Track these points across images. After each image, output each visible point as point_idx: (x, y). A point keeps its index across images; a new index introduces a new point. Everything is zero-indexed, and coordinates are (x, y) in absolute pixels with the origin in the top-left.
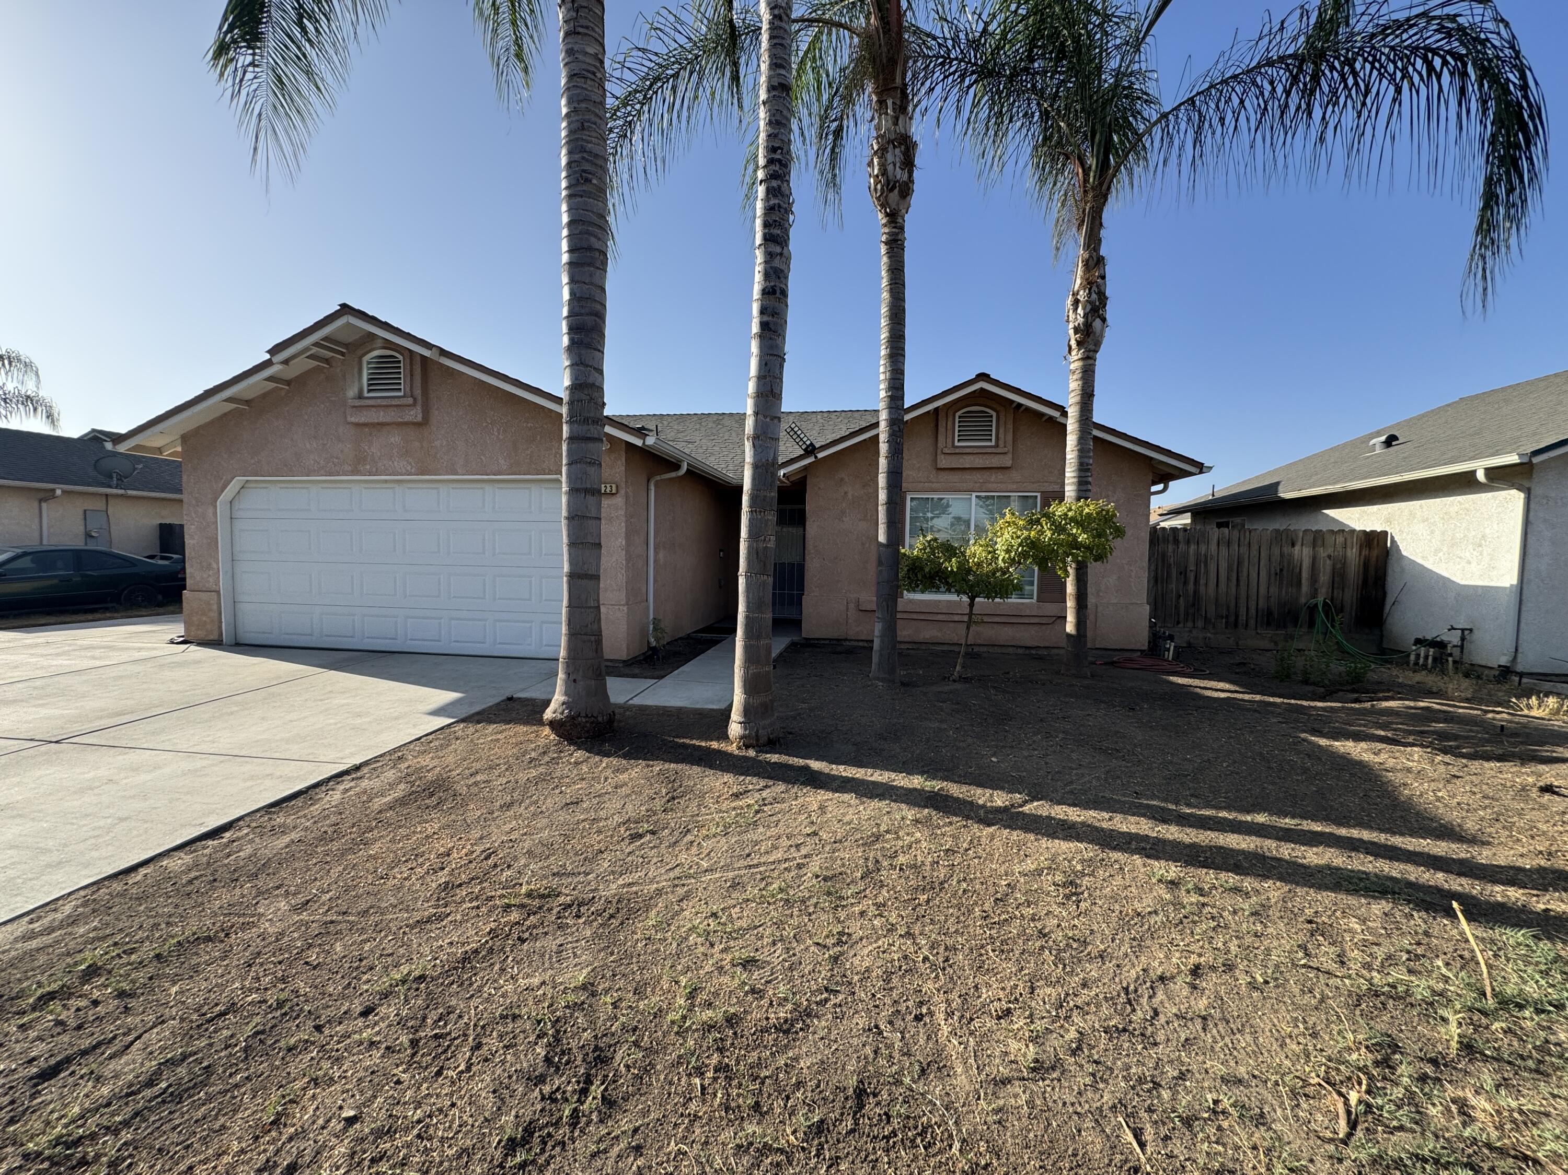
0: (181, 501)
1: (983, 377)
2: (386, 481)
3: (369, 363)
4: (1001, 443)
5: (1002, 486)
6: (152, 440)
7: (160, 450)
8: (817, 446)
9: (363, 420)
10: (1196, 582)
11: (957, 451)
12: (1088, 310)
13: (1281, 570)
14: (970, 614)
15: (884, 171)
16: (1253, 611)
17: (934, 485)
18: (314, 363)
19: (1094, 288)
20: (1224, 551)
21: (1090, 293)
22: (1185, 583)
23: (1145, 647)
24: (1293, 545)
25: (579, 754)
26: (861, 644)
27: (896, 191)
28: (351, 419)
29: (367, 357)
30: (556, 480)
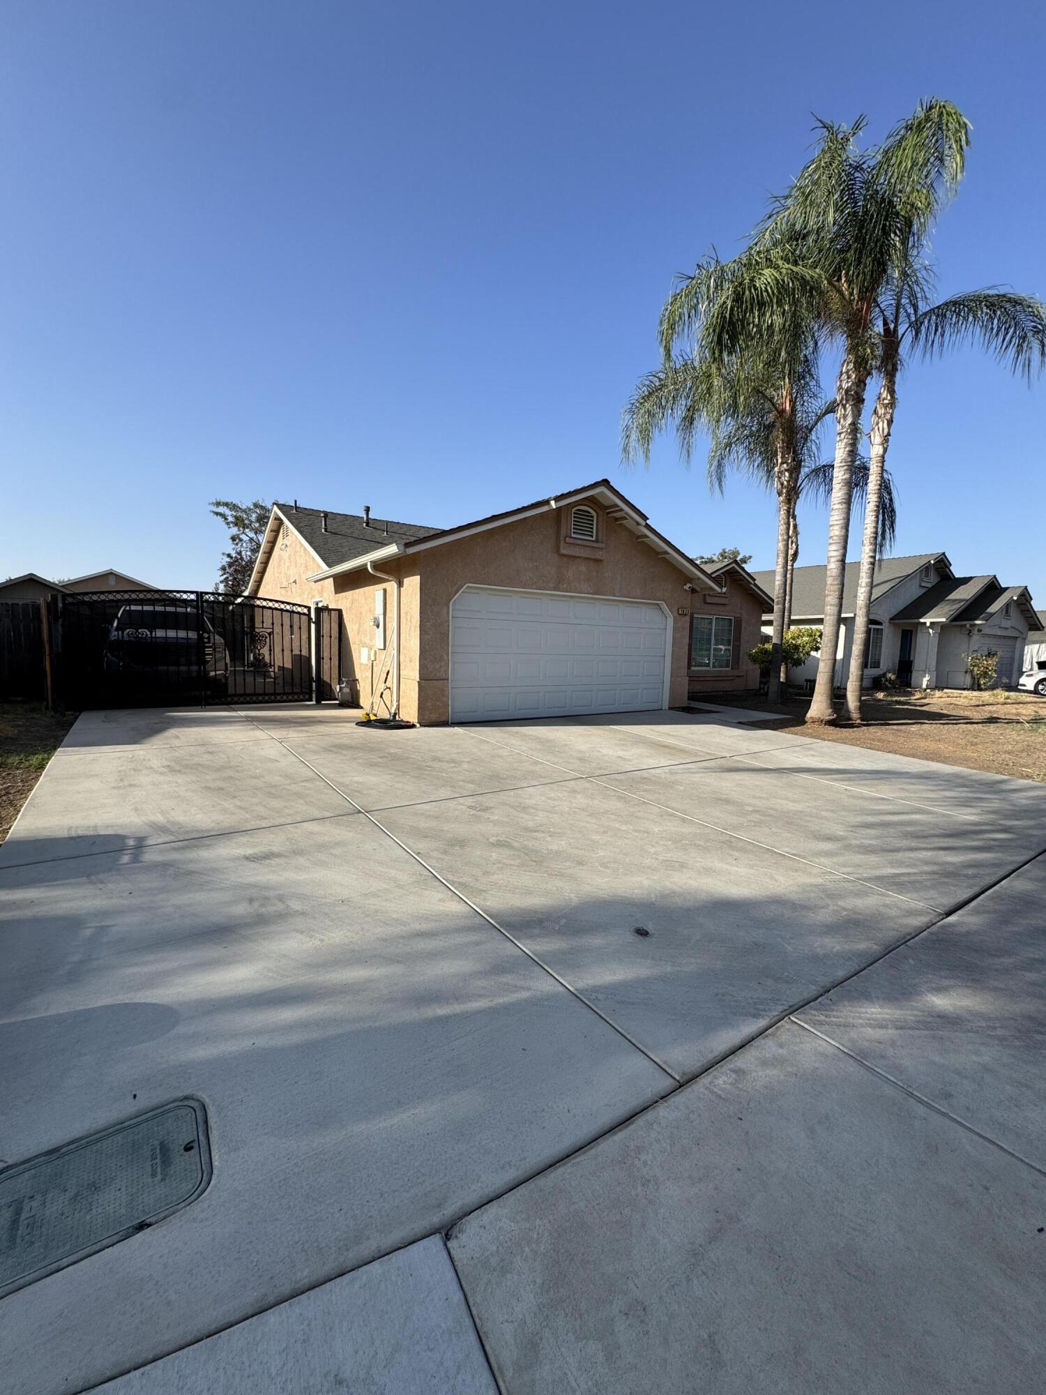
2: (565, 596)
3: (574, 513)
5: (724, 613)
9: (570, 553)
28: (563, 551)
29: (573, 510)
30: (658, 604)
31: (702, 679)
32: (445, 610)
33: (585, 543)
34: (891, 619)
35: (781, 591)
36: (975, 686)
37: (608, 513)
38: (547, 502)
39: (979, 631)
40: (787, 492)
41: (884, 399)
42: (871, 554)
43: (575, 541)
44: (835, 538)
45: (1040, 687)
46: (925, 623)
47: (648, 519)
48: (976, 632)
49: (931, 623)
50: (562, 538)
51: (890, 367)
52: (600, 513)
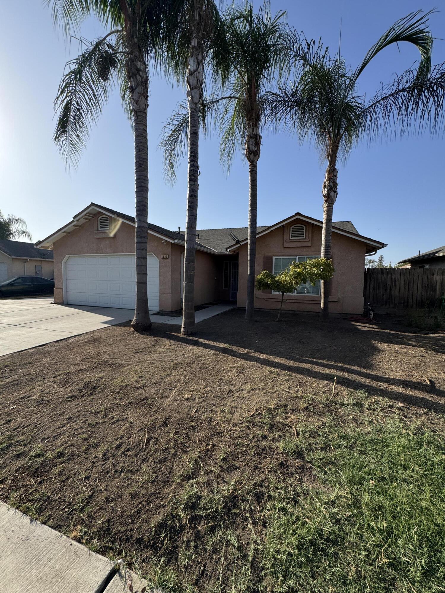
0: (53, 261)
1: (298, 214)
3: (100, 220)
4: (307, 238)
5: (308, 253)
6: (45, 244)
7: (48, 247)
8: (240, 240)
9: (98, 237)
10: (391, 289)
11: (291, 241)
12: (328, 189)
13: (428, 285)
14: (282, 299)
15: (248, 148)
16: (415, 301)
17: (283, 253)
18: (85, 221)
19: (332, 181)
20: (403, 277)
21: (330, 183)
22: (386, 290)
23: (362, 313)
24: (433, 275)
25: (138, 334)
26: (257, 310)
27: (253, 154)
28: (95, 237)
29: (99, 218)
30: (151, 254)
33: (103, 231)
50: (94, 231)
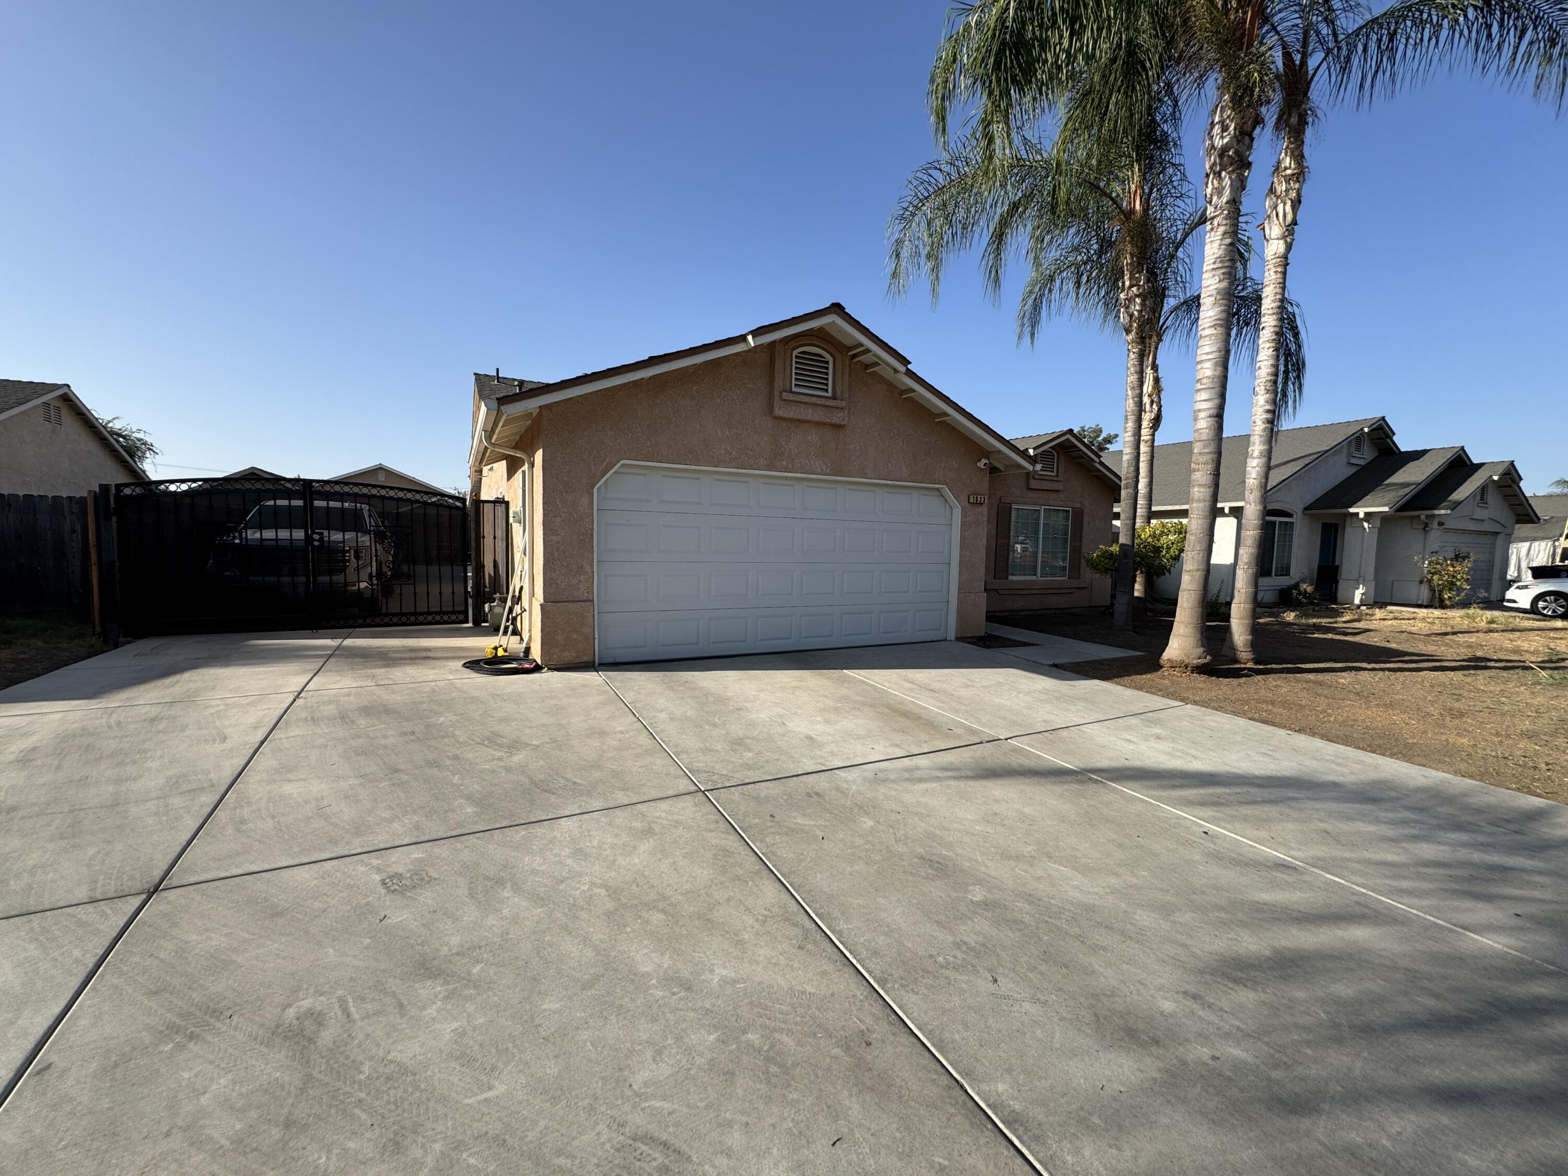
1: (1069, 431)
2: (786, 478)
3: (797, 357)
4: (1060, 474)
5: (1056, 503)
9: (792, 415)
11: (1039, 477)
17: (1025, 500)
28: (778, 412)
29: (795, 353)
30: (938, 489)
31: (1026, 592)
32: (585, 500)
33: (814, 400)
34: (1306, 509)
35: (1132, 469)
36: (1437, 602)
37: (854, 356)
38: (743, 338)
39: (1441, 524)
40: (1139, 326)
41: (1286, 168)
42: (1268, 407)
43: (798, 398)
44: (1205, 381)
45: (1541, 604)
46: (1357, 514)
47: (910, 363)
48: (1435, 525)
49: (1366, 514)
50: (776, 393)
51: (1294, 120)
52: (839, 356)
